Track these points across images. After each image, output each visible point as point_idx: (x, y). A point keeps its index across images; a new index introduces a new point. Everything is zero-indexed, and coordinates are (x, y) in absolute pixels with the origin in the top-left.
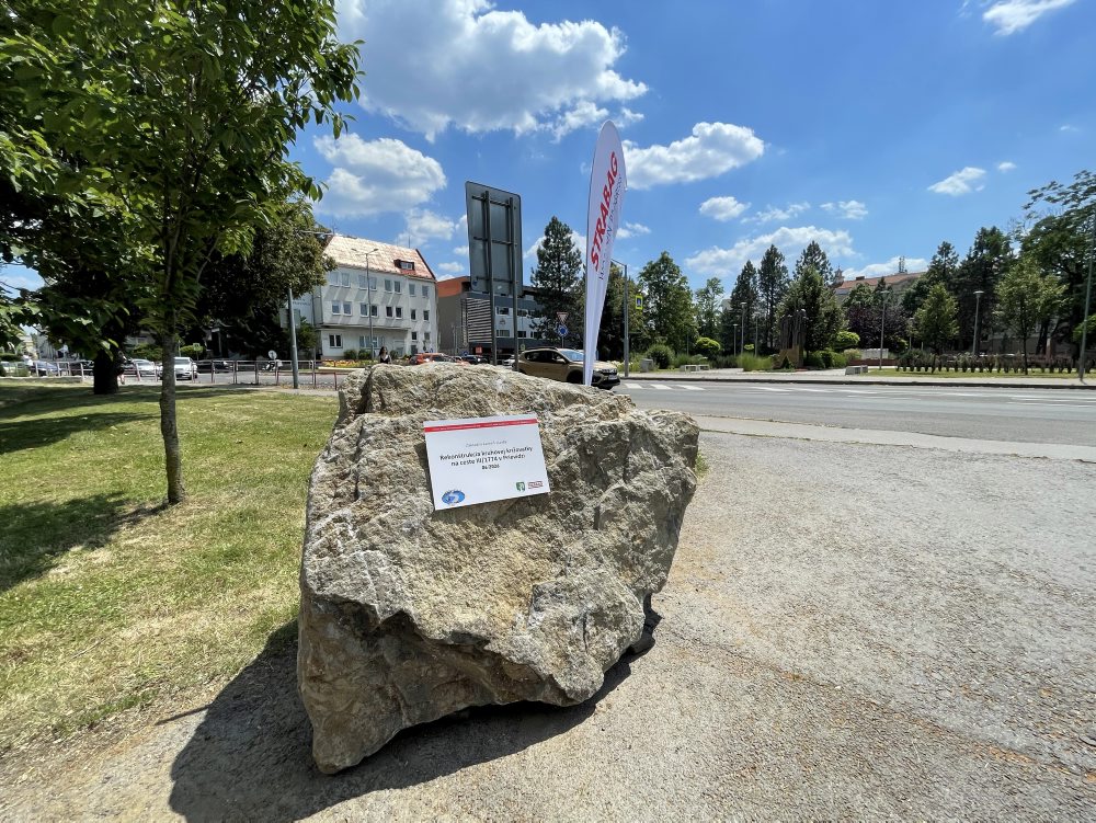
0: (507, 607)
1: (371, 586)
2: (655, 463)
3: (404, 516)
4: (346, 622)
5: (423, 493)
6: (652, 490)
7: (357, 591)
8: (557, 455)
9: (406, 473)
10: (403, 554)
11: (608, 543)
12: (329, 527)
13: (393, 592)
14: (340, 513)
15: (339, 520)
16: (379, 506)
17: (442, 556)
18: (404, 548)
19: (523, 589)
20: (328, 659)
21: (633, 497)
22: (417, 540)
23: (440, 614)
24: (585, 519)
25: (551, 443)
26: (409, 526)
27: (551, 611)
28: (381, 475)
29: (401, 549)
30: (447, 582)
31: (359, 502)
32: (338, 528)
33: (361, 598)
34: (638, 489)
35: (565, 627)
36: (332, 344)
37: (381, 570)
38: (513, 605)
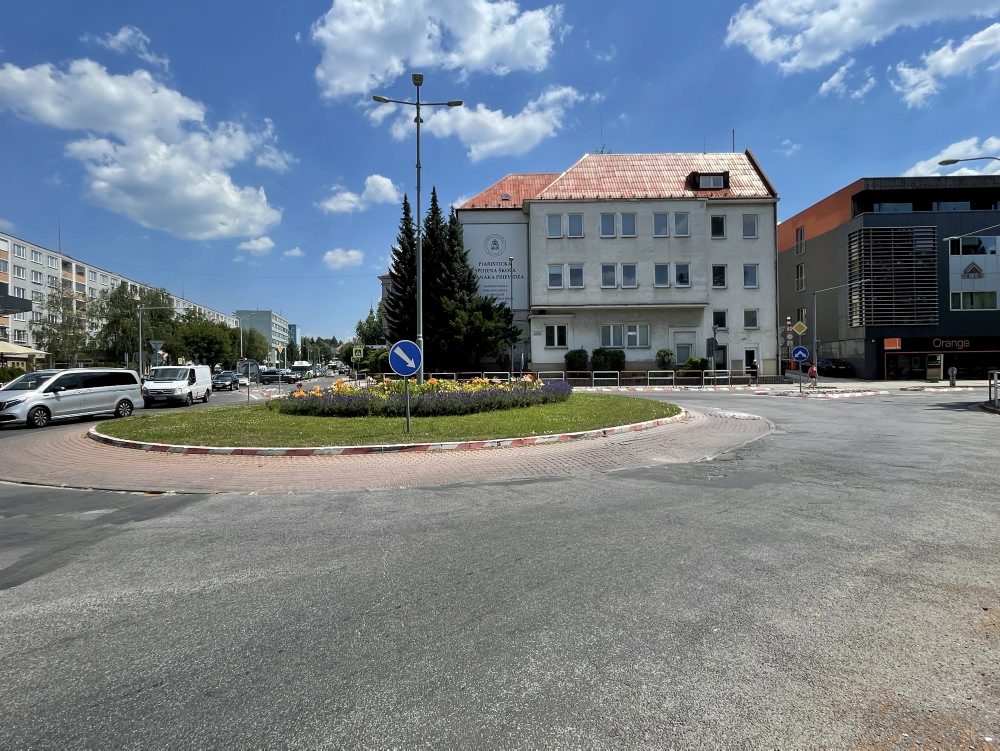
36: (550, 341)
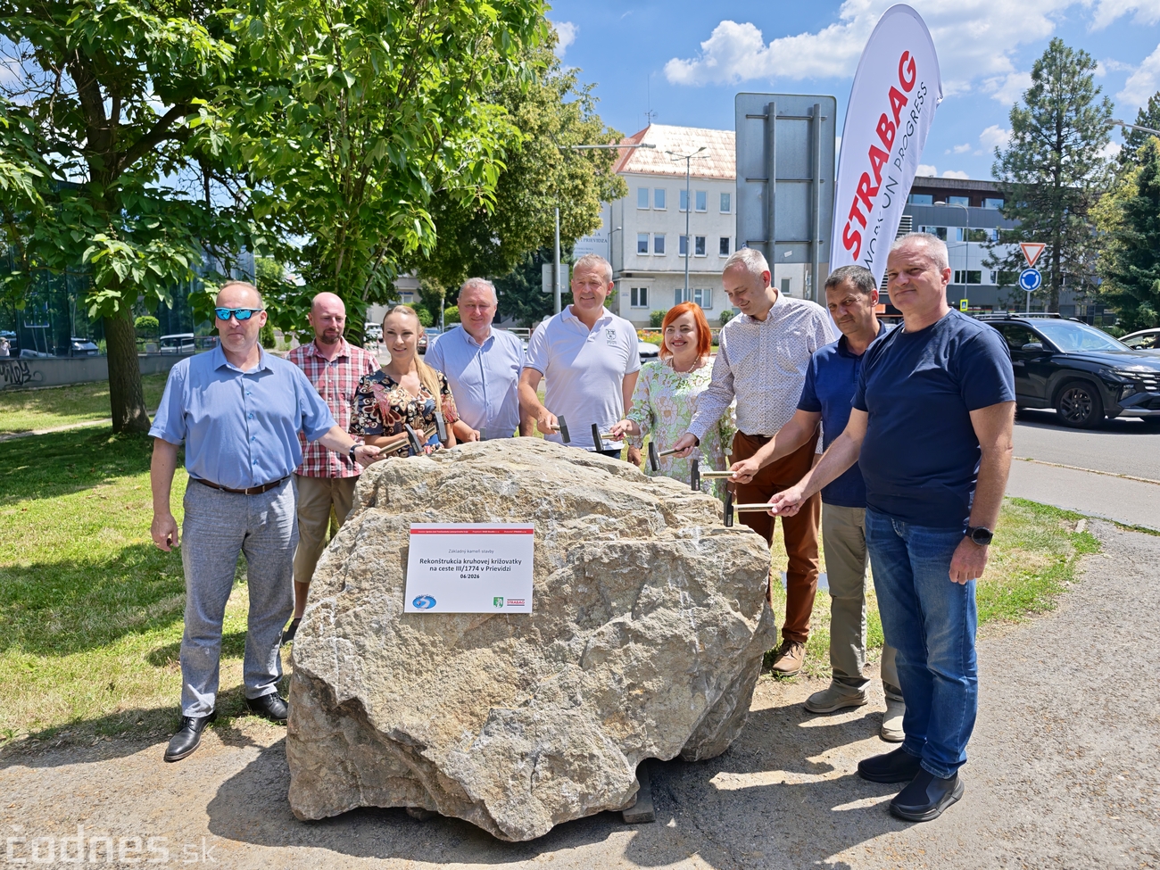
0: (455, 722)
1: (336, 670)
2: (685, 600)
3: (376, 613)
4: (315, 695)
5: (397, 592)
6: (669, 634)
7: (325, 671)
8: (550, 573)
9: (386, 573)
10: (368, 647)
11: (591, 683)
12: (317, 611)
13: (352, 679)
14: (327, 600)
15: (326, 606)
16: (359, 599)
17: (404, 658)
18: (370, 642)
19: (477, 709)
20: (302, 723)
21: (638, 637)
22: (383, 637)
23: (391, 711)
24: (570, 650)
25: (546, 559)
26: (378, 623)
27: (500, 739)
28: (365, 571)
29: (367, 643)
30: (405, 683)
31: (345, 592)
32: (323, 613)
33: (327, 678)
34: (649, 629)
35: (511, 759)
36: (634, 302)
37: (346, 658)
38: (462, 722)
